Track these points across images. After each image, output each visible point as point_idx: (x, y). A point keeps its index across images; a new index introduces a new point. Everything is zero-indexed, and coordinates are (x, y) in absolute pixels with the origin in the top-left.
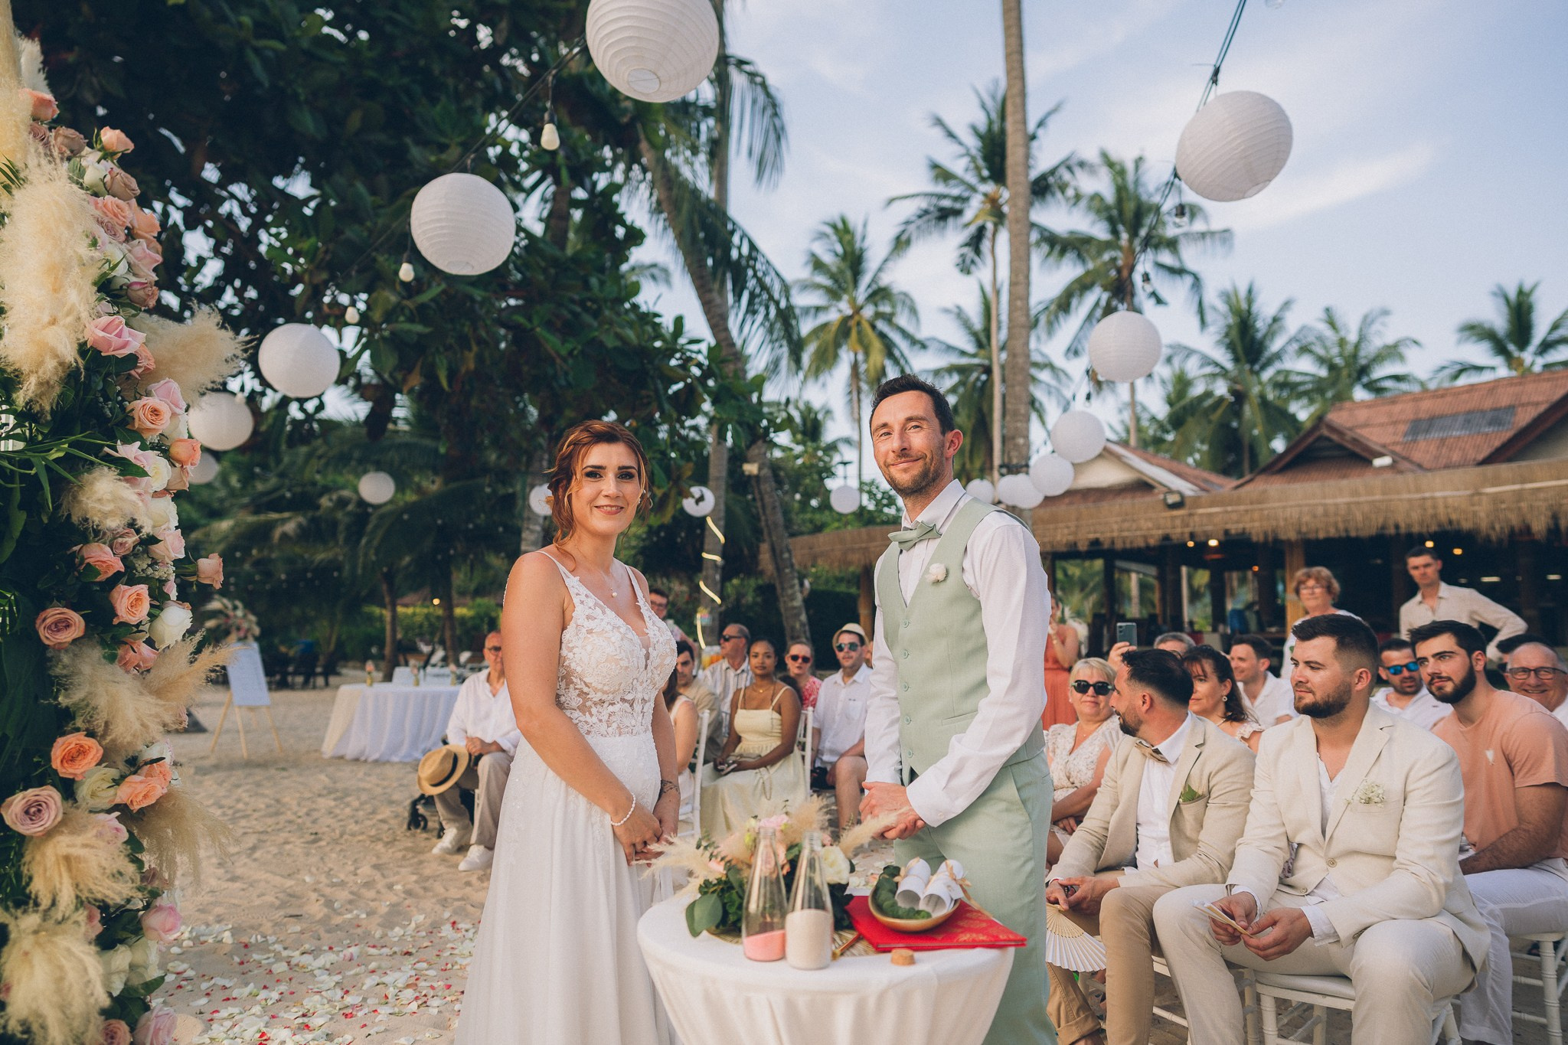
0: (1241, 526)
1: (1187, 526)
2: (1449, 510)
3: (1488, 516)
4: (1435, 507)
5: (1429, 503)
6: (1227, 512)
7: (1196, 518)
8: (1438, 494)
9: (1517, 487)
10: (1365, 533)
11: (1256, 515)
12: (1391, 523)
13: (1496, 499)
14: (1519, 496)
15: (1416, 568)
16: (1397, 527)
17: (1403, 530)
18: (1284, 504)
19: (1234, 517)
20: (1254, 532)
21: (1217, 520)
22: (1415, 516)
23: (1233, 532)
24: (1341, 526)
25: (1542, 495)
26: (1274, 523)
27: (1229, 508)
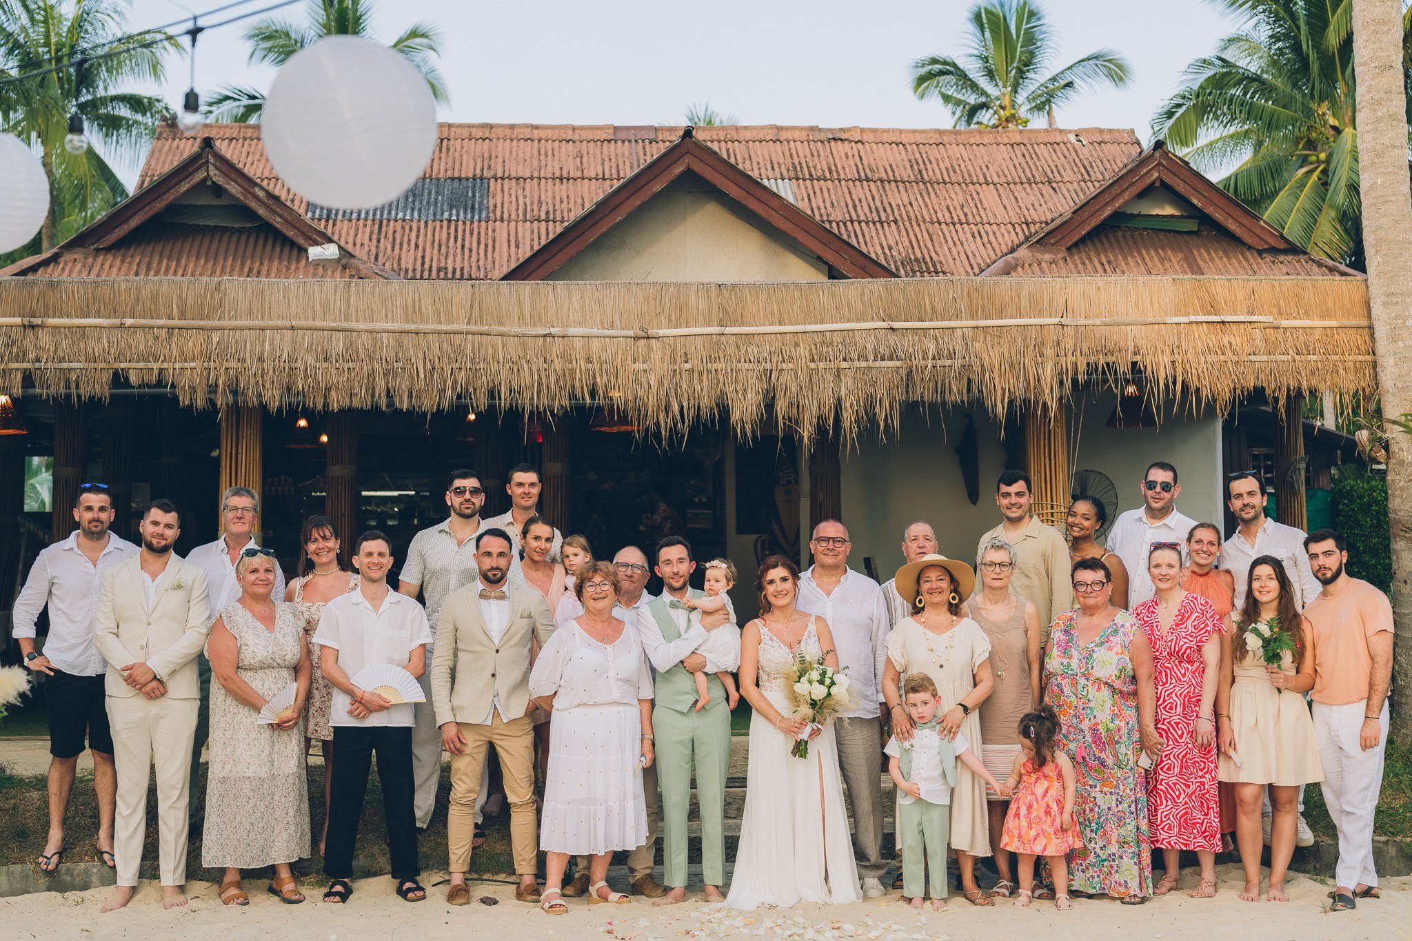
0: (155, 366)
1: (21, 357)
2: (597, 366)
3: (661, 383)
4: (567, 357)
5: (557, 347)
6: (122, 326)
7: (45, 339)
8: (572, 331)
9: (715, 330)
10: (428, 403)
11: (193, 343)
12: (483, 382)
13: (678, 352)
14: (716, 347)
15: (521, 484)
16: (493, 393)
17: (504, 402)
18: (257, 323)
19: (140, 339)
20: (183, 381)
21: (97, 347)
22: (527, 376)
23: (133, 379)
24: (381, 382)
25: (753, 350)
26: (233, 364)
27: (129, 322)
